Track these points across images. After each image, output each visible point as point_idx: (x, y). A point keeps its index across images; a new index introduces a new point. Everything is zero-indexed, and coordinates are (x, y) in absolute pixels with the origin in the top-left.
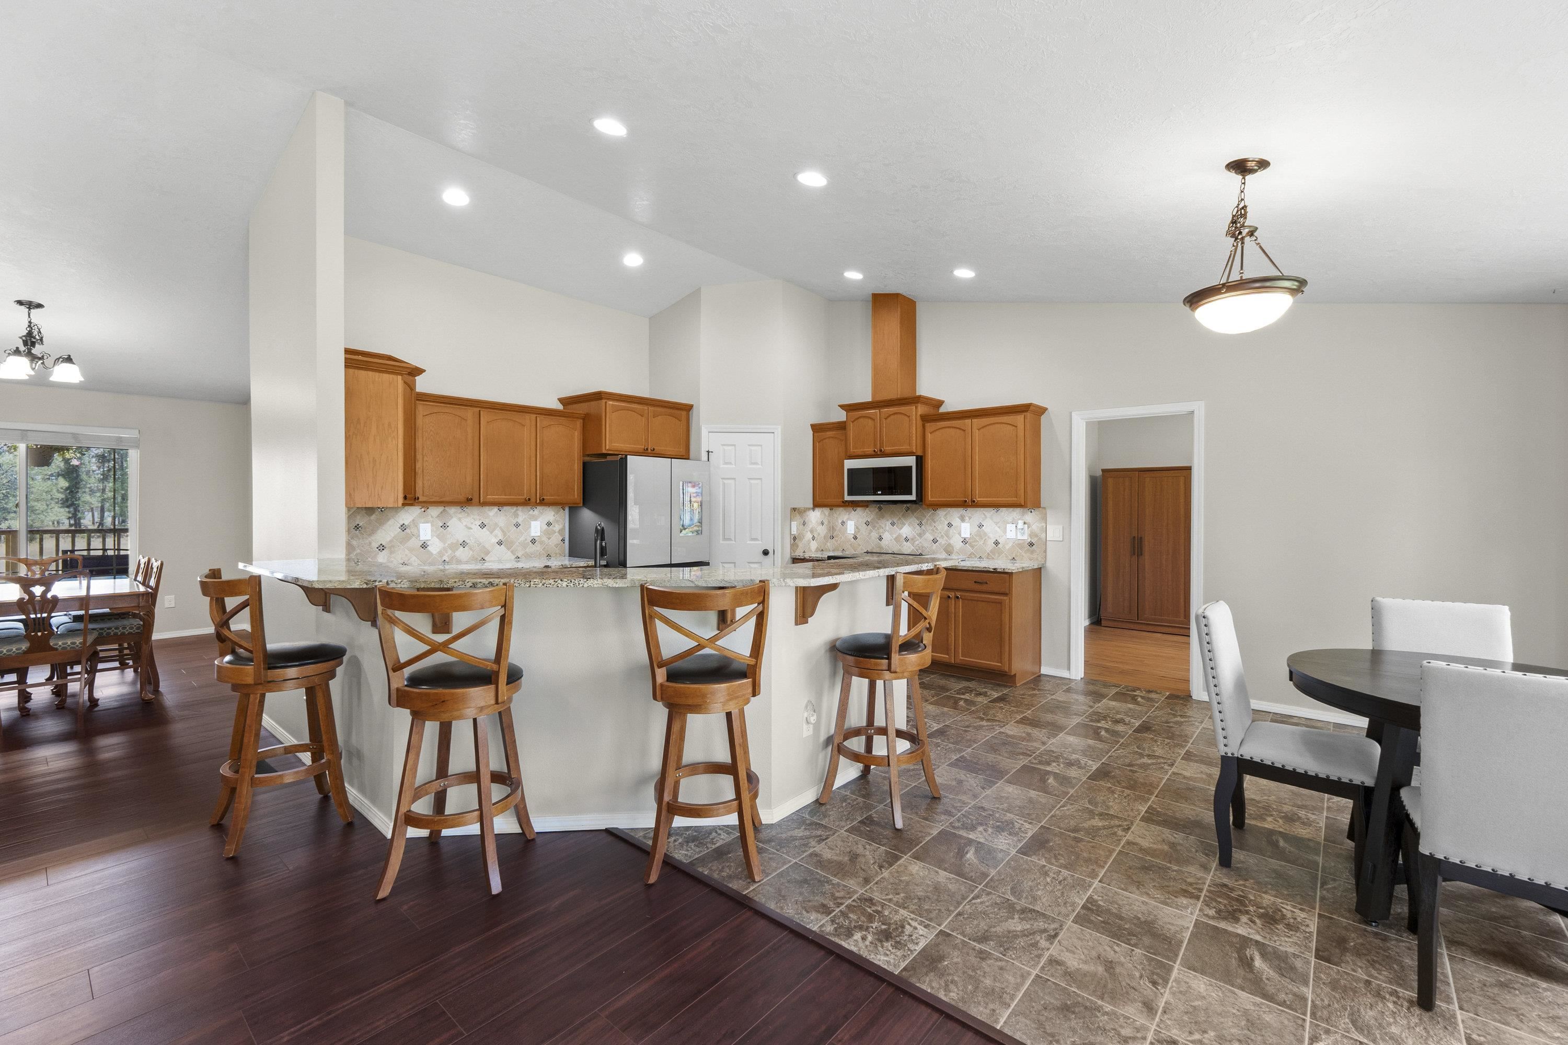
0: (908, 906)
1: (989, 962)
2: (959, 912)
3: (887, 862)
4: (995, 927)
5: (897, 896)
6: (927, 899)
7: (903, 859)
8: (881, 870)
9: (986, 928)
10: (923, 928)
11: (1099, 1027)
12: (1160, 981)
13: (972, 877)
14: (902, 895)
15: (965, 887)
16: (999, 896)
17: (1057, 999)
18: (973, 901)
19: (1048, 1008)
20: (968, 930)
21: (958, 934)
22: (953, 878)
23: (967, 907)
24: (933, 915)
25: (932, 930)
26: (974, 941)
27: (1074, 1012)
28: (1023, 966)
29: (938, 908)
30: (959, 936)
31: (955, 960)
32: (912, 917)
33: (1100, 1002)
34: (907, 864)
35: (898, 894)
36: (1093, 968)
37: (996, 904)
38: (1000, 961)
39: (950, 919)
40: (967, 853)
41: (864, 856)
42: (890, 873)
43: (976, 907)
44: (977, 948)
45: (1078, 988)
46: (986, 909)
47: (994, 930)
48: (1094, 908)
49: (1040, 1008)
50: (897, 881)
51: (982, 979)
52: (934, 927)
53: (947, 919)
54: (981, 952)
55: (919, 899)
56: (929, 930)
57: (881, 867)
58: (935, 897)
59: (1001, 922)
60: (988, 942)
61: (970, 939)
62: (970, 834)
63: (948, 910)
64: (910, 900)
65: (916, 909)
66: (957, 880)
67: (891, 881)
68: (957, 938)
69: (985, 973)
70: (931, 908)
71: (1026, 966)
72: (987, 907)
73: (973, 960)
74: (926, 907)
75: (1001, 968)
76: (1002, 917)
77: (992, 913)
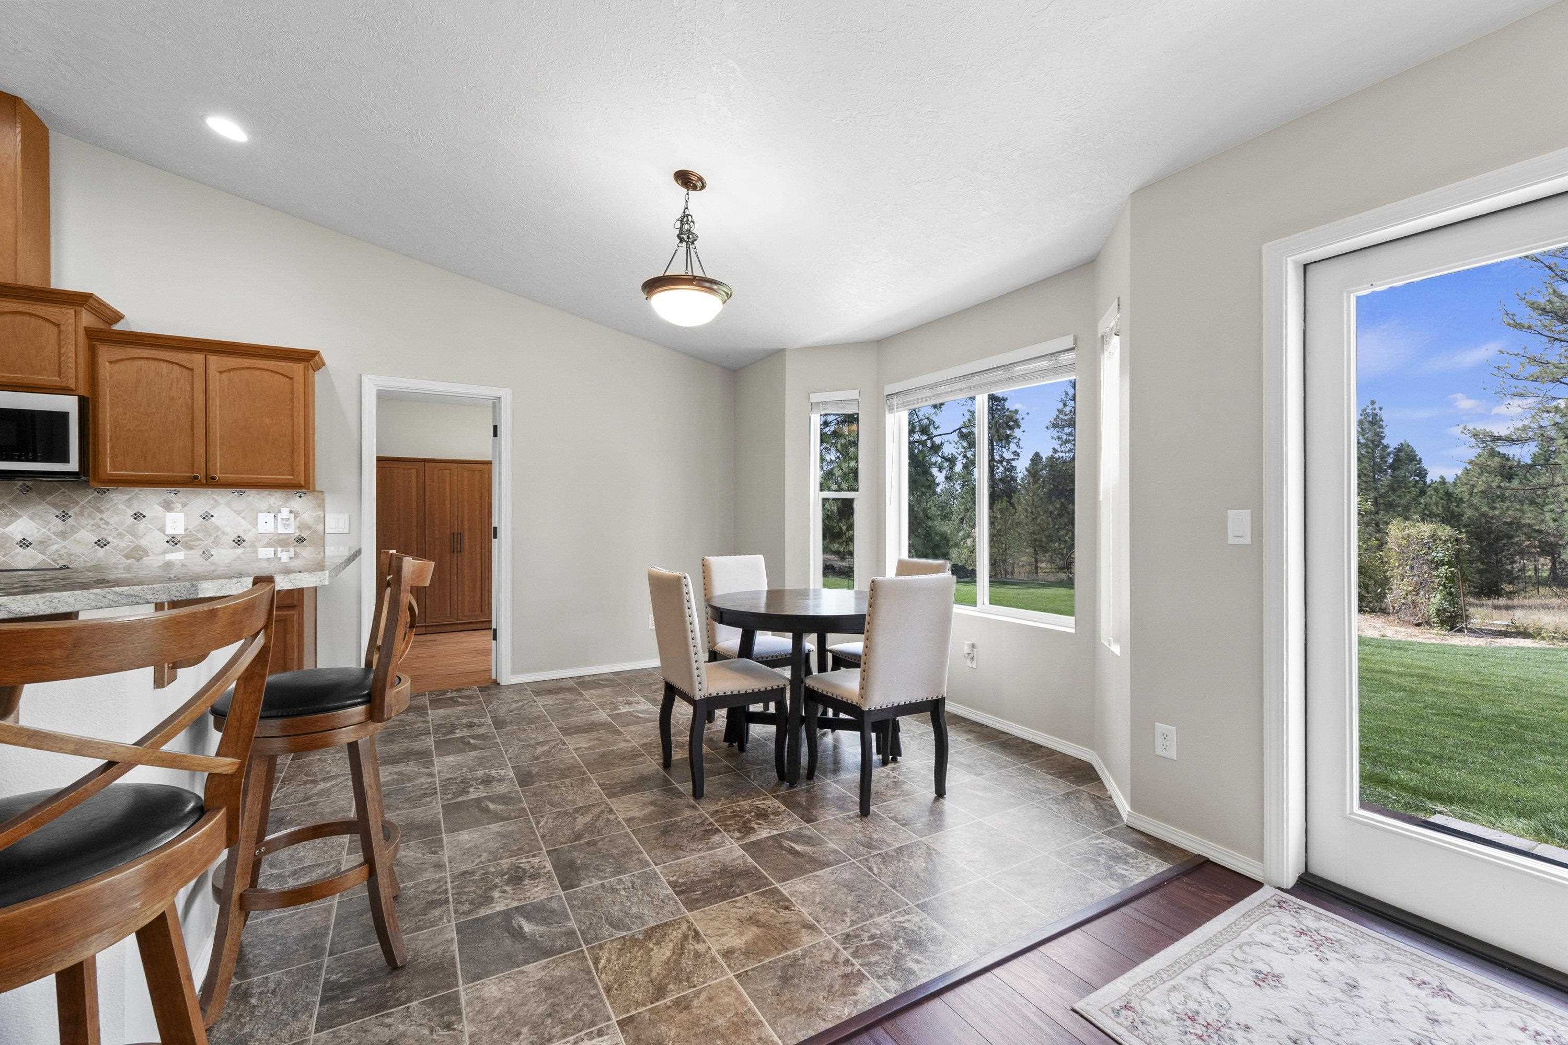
0: (549, 1034)
1: (695, 1003)
2: (605, 989)
3: (448, 1013)
4: (651, 971)
5: (522, 1037)
6: (557, 1008)
7: (462, 994)
8: (454, 1029)
9: (647, 979)
10: (600, 1039)
11: (815, 970)
12: (787, 904)
13: (562, 946)
14: (525, 1030)
15: (573, 961)
16: (612, 941)
17: (771, 979)
18: (600, 966)
19: (779, 992)
20: (639, 996)
21: (636, 1009)
22: (548, 963)
23: (603, 976)
24: (587, 1016)
25: (610, 1031)
26: (657, 1000)
27: (792, 978)
28: (718, 980)
29: (581, 1004)
30: (640, 1010)
31: (672, 1034)
32: (572, 1041)
33: (790, 953)
34: (476, 994)
35: (519, 1034)
36: (750, 933)
37: (620, 950)
38: (700, 993)
39: (608, 1004)
40: (521, 928)
41: (403, 1035)
42: (472, 1021)
43: (611, 969)
44: (669, 1004)
45: (767, 956)
46: (621, 962)
47: (654, 975)
48: (684, 888)
49: (774, 999)
50: (496, 1022)
51: (714, 1024)
52: (608, 1027)
53: (604, 1006)
54: (677, 1003)
55: (549, 1015)
56: (608, 1034)
57: (448, 1026)
58: (562, 997)
59: (648, 961)
60: (668, 989)
61: (652, 1003)
62: (495, 907)
63: (592, 997)
64: (542, 1027)
65: (563, 1028)
66: (553, 961)
67: (486, 1028)
68: (640, 1013)
69: (707, 1017)
70: (575, 1011)
71: (719, 977)
72: (618, 960)
73: (684, 1016)
74: (570, 1016)
75: (710, 999)
76: (642, 957)
77: (630, 961)
